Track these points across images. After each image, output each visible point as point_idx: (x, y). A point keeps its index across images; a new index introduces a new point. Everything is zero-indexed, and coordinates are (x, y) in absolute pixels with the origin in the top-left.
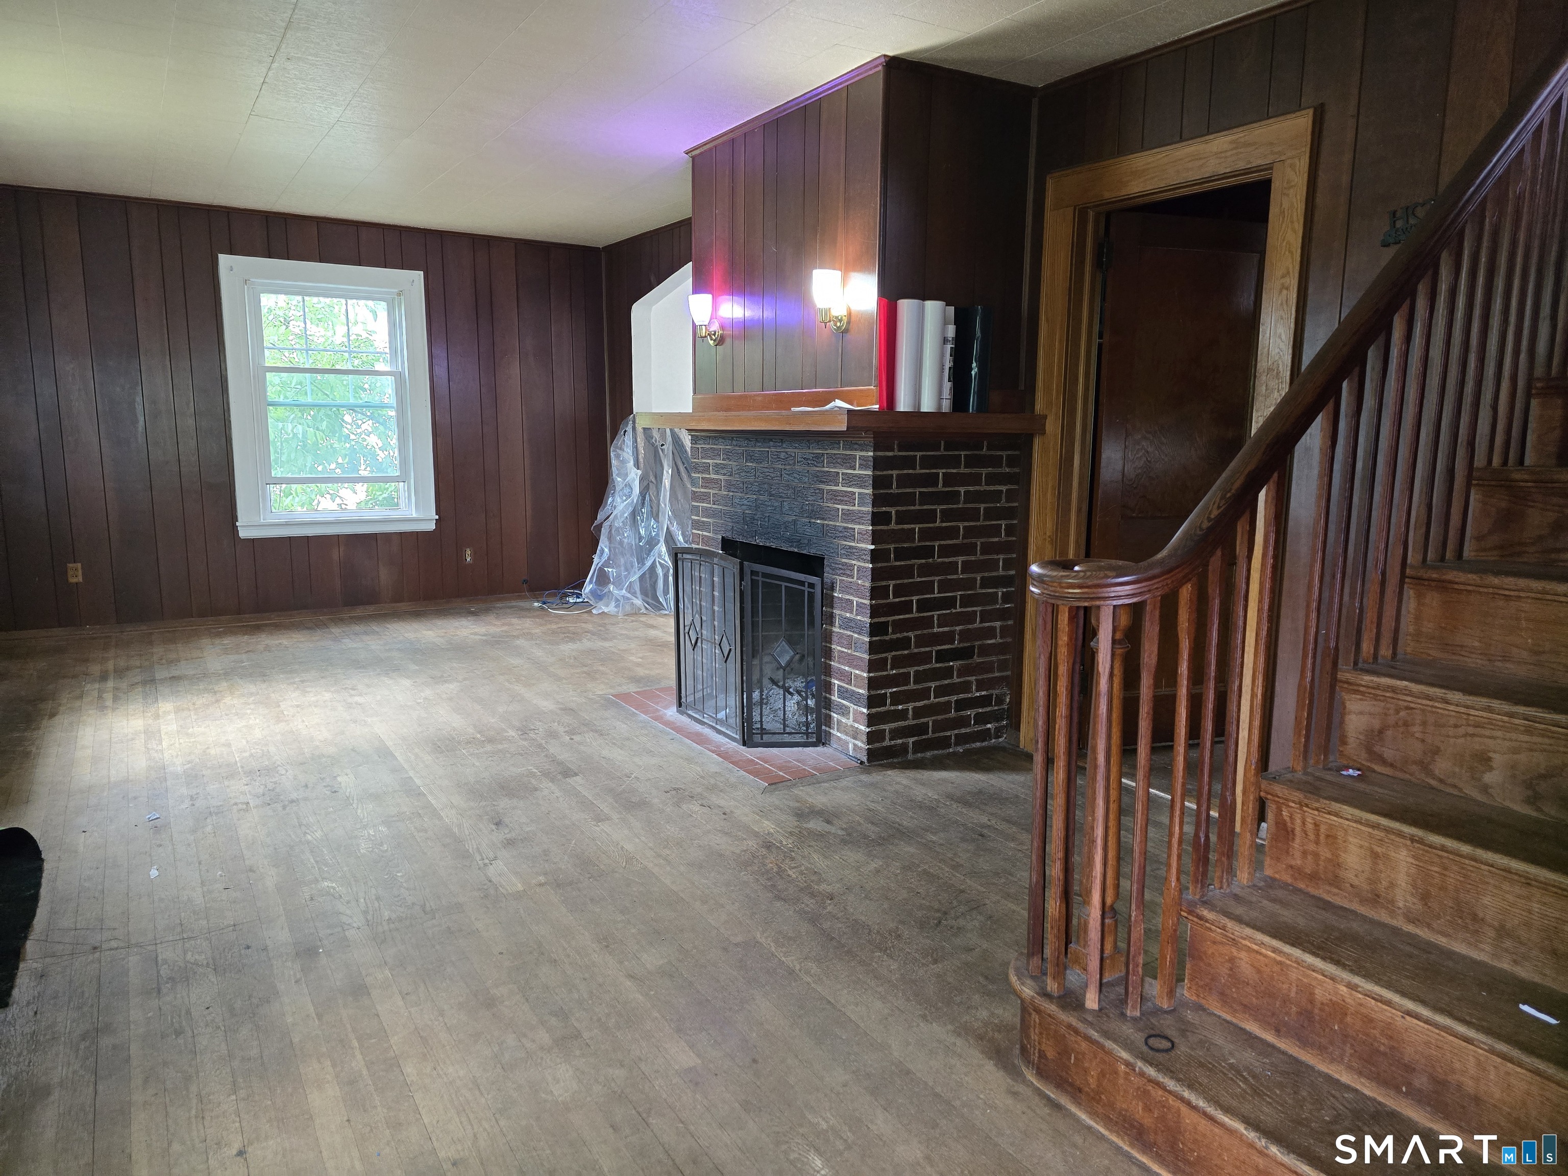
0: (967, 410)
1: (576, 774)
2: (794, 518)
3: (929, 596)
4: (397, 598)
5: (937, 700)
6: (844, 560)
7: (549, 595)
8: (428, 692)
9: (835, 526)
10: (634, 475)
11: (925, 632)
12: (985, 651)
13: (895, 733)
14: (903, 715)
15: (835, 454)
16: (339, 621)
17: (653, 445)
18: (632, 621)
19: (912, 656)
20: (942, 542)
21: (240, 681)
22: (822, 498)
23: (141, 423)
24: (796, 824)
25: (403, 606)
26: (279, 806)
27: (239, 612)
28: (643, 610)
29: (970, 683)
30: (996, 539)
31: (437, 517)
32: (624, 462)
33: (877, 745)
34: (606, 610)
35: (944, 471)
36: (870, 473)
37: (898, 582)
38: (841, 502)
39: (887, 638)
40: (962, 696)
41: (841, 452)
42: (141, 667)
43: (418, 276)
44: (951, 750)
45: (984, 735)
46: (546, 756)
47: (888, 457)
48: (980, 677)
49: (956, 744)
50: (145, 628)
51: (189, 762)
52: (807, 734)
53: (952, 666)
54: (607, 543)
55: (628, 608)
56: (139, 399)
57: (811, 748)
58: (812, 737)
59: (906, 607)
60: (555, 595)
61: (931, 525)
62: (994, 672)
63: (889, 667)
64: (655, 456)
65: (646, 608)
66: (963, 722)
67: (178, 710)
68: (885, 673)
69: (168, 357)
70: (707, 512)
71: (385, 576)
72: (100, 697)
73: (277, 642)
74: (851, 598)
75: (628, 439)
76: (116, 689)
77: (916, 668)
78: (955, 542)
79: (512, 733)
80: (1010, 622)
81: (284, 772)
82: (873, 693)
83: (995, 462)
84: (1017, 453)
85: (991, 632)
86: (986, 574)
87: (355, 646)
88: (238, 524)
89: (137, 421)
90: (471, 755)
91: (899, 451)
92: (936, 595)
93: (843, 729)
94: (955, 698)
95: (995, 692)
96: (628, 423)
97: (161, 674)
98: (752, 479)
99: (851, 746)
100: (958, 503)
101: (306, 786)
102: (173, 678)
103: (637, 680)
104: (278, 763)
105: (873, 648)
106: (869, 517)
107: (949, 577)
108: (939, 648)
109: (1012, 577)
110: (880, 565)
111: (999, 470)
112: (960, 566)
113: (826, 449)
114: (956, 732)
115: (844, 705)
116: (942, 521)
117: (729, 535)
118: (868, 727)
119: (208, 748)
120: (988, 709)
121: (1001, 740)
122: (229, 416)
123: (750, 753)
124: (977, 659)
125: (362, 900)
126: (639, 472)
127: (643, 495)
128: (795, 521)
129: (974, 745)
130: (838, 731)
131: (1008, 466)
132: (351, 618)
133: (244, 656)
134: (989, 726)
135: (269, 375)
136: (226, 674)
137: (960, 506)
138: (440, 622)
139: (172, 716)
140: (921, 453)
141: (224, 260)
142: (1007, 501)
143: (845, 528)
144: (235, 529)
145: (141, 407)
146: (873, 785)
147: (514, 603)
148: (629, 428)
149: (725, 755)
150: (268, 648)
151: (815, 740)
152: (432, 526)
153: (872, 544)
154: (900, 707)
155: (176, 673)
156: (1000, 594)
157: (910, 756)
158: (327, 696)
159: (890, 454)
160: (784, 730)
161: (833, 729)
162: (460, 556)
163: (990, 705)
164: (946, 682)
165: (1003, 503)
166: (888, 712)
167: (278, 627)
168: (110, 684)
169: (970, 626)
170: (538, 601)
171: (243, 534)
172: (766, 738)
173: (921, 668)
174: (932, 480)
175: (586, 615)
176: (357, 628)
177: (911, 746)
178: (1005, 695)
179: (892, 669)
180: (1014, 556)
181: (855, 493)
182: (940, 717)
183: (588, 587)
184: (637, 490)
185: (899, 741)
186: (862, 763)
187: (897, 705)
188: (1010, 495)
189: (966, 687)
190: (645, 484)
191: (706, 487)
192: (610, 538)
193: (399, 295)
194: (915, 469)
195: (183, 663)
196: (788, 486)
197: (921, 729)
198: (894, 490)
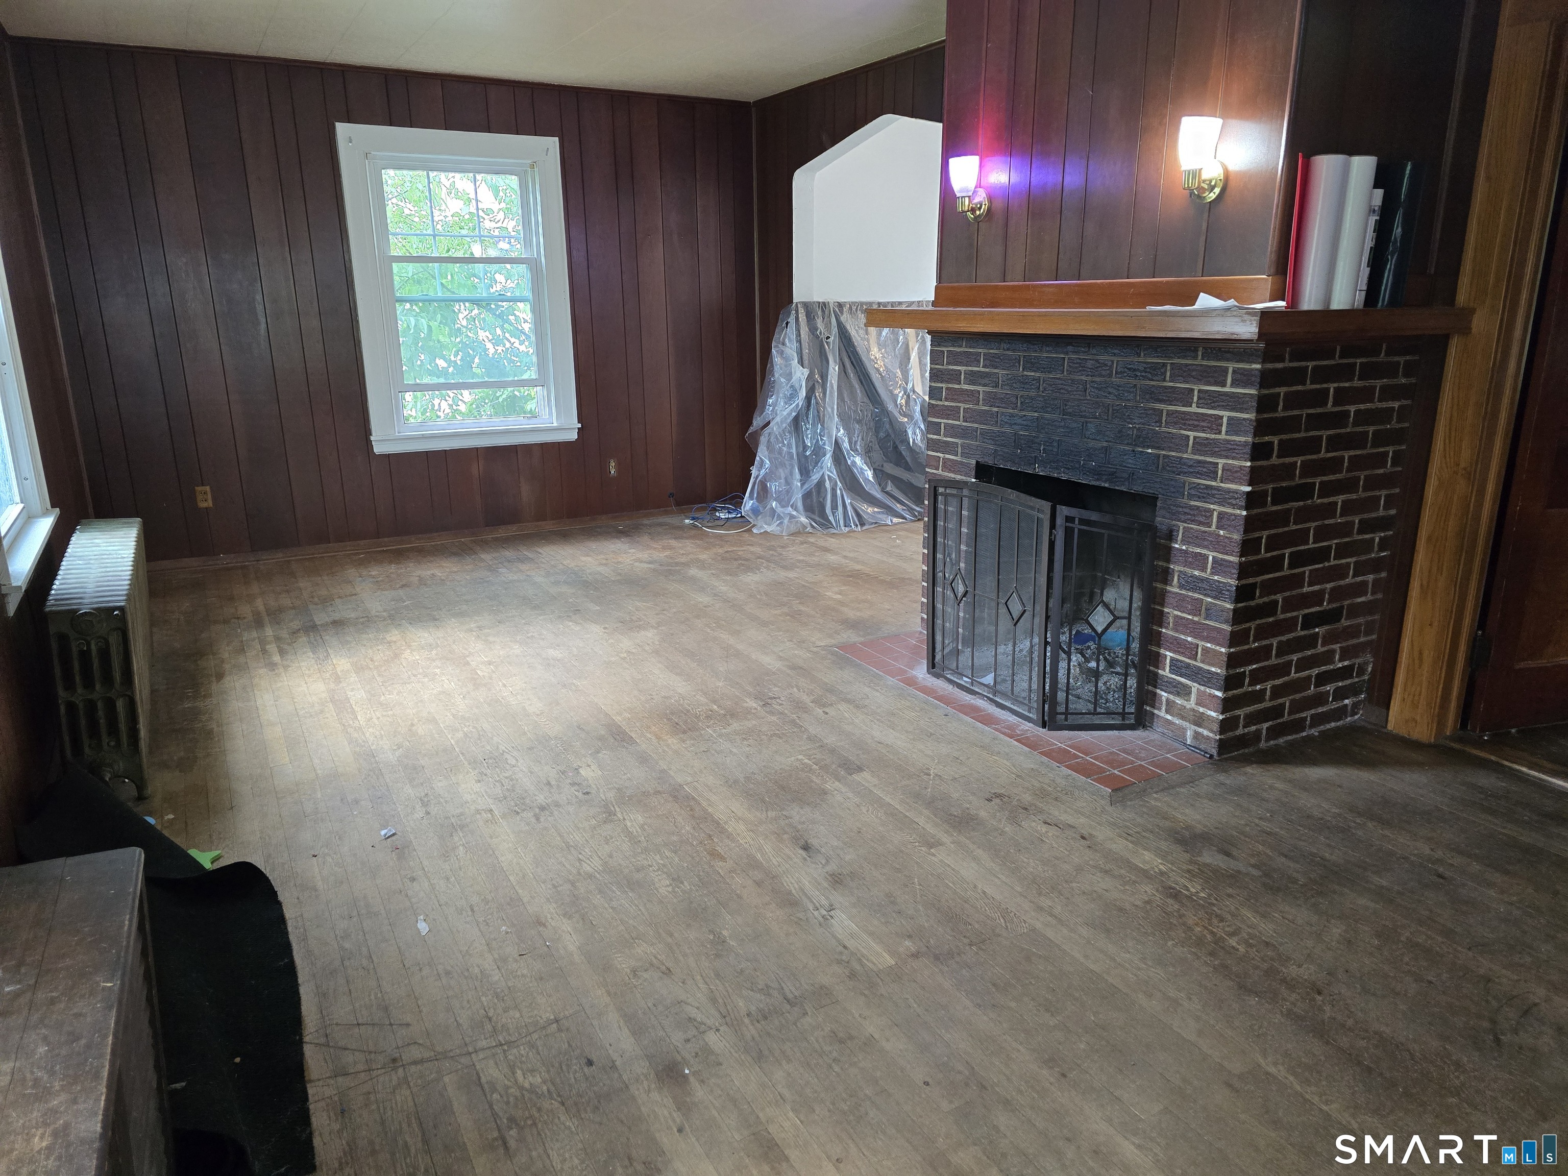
0: (1376, 306)
1: (860, 769)
2: (1105, 444)
3: (1302, 548)
4: (540, 516)
5: (1297, 675)
6: (1193, 503)
7: (698, 510)
8: (626, 643)
9: (1181, 458)
10: (800, 374)
11: (1294, 592)
12: (1354, 612)
13: (1252, 719)
14: (1258, 697)
15: (1187, 365)
16: (485, 545)
17: (817, 337)
18: (802, 543)
19: (1278, 623)
20: (1325, 478)
21: (410, 628)
22: (1160, 421)
23: (263, 326)
24: (1187, 856)
25: (549, 525)
26: (529, 815)
27: (378, 535)
28: (809, 529)
29: (1333, 652)
30: (1381, 471)
31: (580, 426)
32: (787, 359)
33: (1230, 734)
34: (769, 529)
35: (1336, 385)
36: (1253, 392)
37: (1272, 532)
38: (1194, 428)
39: (1252, 603)
40: (1323, 668)
41: (1199, 361)
42: (294, 608)
43: (552, 143)
44: (1304, 734)
45: (1341, 713)
46: (809, 738)
47: (1276, 370)
48: (1344, 644)
49: (1312, 726)
50: (280, 555)
51: (399, 746)
52: (1123, 715)
53: (1318, 633)
54: (766, 453)
55: (793, 528)
56: (259, 297)
57: (1129, 732)
58: (1129, 719)
59: (1276, 563)
60: (703, 509)
61: (1314, 457)
62: (1358, 637)
63: (1251, 639)
64: (820, 352)
65: (812, 526)
66: (1320, 699)
67: (359, 669)
68: (1246, 647)
69: (287, 249)
70: (952, 431)
71: (527, 493)
72: (264, 651)
73: (429, 573)
74: (1204, 551)
75: (791, 331)
76: (278, 639)
77: (1280, 638)
78: (1338, 476)
79: (751, 703)
80: (1384, 575)
81: (514, 762)
82: (1231, 672)
83: (1390, 370)
84: (1417, 358)
85: (1360, 589)
86: (1365, 516)
87: (515, 578)
88: (372, 438)
89: (259, 324)
90: (720, 736)
91: (1290, 361)
92: (1311, 546)
93: (1176, 711)
94: (1316, 671)
95: (1358, 661)
96: (790, 313)
97: (320, 618)
98: (1033, 393)
99: (1189, 734)
100: (1346, 426)
101: (549, 784)
102: (335, 623)
103: (854, 625)
104: (502, 748)
105: (1238, 617)
106: (1248, 450)
107: (1326, 522)
108: (1307, 611)
109: (1392, 517)
110: (1255, 511)
111: (1394, 381)
112: (1339, 507)
113: (1170, 358)
114: (1313, 712)
115: (1180, 683)
116: (1327, 451)
117: (990, 461)
118: (1222, 713)
119: (412, 725)
120: (1348, 682)
121: (1356, 717)
122: (357, 315)
123: (1060, 739)
124: (1344, 623)
125: (699, 977)
126: (806, 372)
127: (808, 398)
128: (1106, 450)
129: (1328, 726)
130: (1167, 712)
131: (1406, 375)
132: (496, 539)
133: (401, 592)
134: (1346, 701)
135: (395, 267)
136: (392, 617)
137: (1348, 430)
138: (593, 545)
139: (353, 678)
140: (1314, 363)
141: (342, 129)
142: (1398, 422)
143: (1199, 462)
144: (369, 444)
145: (261, 307)
146: (1240, 791)
147: (661, 519)
148: (792, 320)
149: (1030, 744)
150: (422, 581)
151: (1132, 721)
152: (573, 436)
153: (1249, 485)
154: (1258, 687)
155: (337, 616)
156: (1377, 540)
157: (1263, 745)
158: (517, 649)
159: (1279, 366)
160: (1095, 709)
161: (1160, 709)
162: (605, 469)
163: (1351, 677)
164: (1309, 653)
165: (1394, 424)
166: (1246, 693)
167: (423, 553)
168: (269, 632)
169: (1342, 583)
170: (688, 518)
171: (378, 449)
172: (1071, 720)
173: (1284, 638)
174: (1320, 397)
175: (746, 535)
176: (508, 553)
177: (1264, 732)
178: (1366, 663)
179: (1254, 642)
180: (1397, 490)
181: (1222, 417)
182: (1297, 696)
183: (748, 504)
184: (803, 393)
185: (1253, 728)
186: (1211, 757)
187: (1255, 685)
188: (1403, 413)
189: (1328, 657)
190: (811, 384)
191: (953, 400)
192: (769, 446)
193: (532, 167)
194: (1304, 384)
195: (338, 601)
196: (1097, 402)
197: (1277, 712)
198: (1280, 413)
